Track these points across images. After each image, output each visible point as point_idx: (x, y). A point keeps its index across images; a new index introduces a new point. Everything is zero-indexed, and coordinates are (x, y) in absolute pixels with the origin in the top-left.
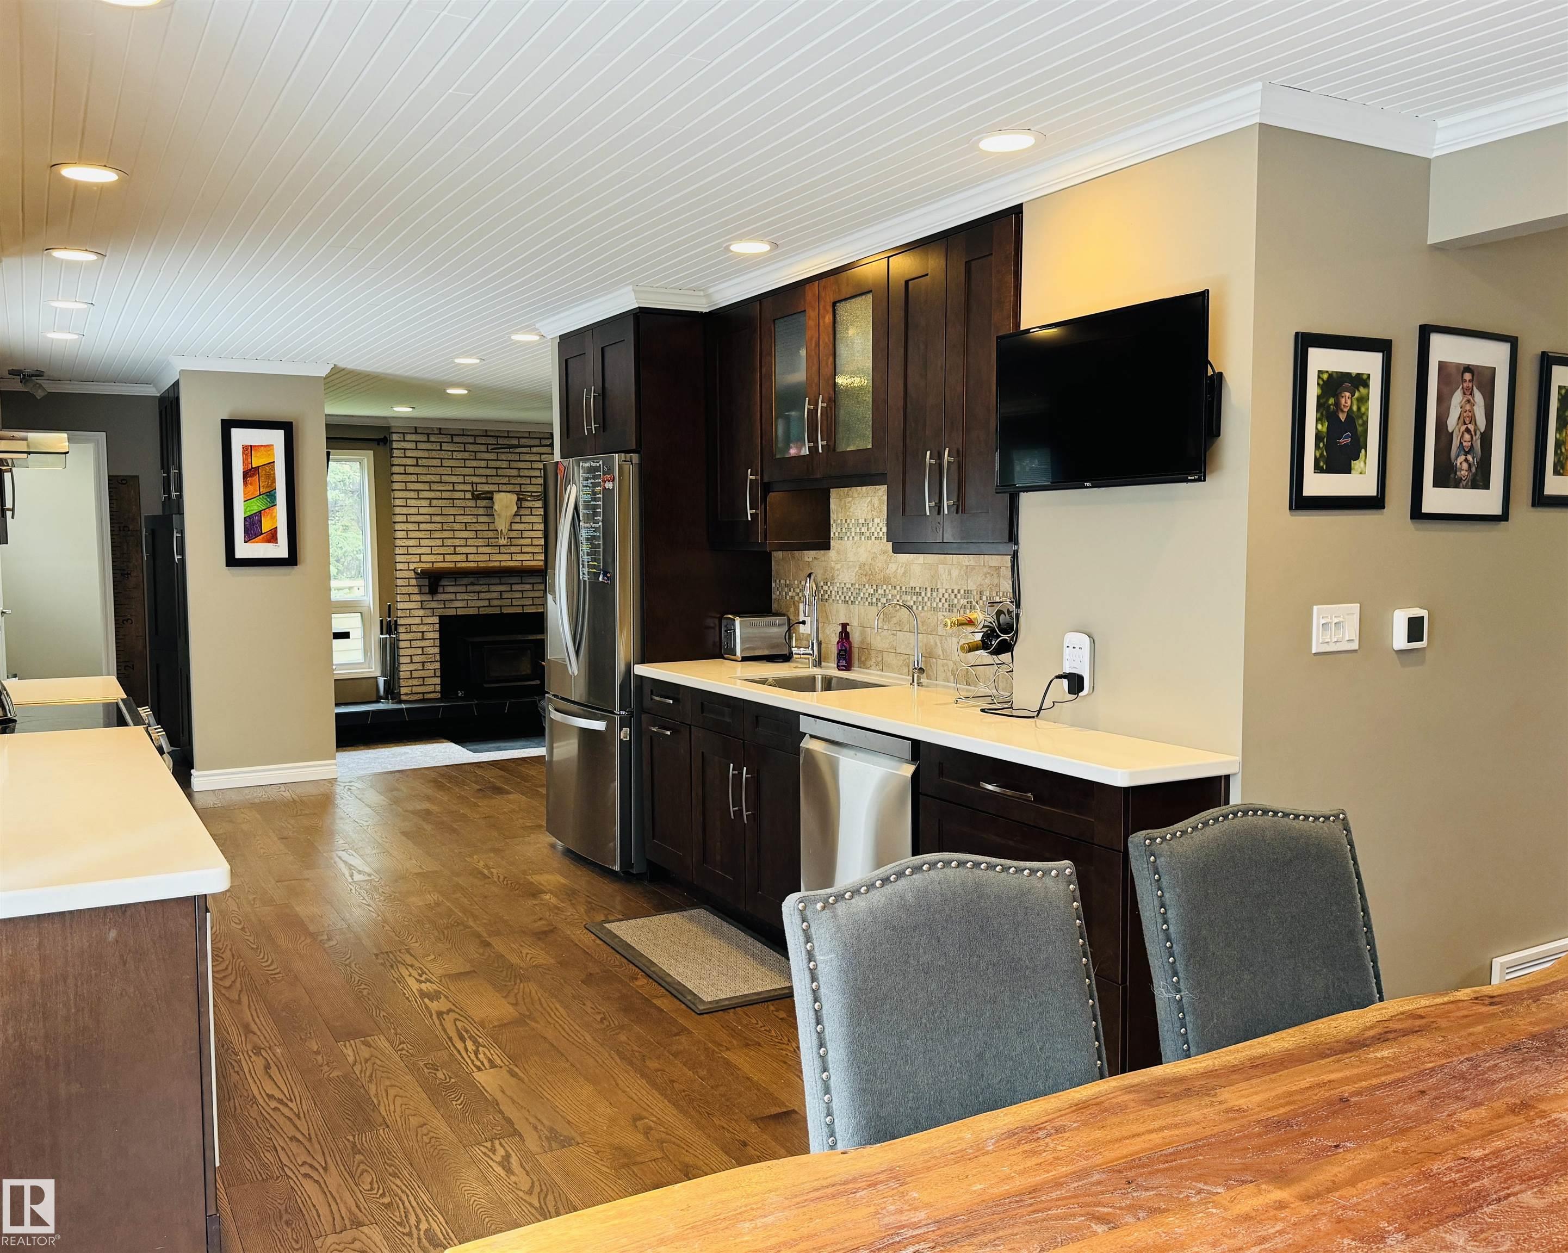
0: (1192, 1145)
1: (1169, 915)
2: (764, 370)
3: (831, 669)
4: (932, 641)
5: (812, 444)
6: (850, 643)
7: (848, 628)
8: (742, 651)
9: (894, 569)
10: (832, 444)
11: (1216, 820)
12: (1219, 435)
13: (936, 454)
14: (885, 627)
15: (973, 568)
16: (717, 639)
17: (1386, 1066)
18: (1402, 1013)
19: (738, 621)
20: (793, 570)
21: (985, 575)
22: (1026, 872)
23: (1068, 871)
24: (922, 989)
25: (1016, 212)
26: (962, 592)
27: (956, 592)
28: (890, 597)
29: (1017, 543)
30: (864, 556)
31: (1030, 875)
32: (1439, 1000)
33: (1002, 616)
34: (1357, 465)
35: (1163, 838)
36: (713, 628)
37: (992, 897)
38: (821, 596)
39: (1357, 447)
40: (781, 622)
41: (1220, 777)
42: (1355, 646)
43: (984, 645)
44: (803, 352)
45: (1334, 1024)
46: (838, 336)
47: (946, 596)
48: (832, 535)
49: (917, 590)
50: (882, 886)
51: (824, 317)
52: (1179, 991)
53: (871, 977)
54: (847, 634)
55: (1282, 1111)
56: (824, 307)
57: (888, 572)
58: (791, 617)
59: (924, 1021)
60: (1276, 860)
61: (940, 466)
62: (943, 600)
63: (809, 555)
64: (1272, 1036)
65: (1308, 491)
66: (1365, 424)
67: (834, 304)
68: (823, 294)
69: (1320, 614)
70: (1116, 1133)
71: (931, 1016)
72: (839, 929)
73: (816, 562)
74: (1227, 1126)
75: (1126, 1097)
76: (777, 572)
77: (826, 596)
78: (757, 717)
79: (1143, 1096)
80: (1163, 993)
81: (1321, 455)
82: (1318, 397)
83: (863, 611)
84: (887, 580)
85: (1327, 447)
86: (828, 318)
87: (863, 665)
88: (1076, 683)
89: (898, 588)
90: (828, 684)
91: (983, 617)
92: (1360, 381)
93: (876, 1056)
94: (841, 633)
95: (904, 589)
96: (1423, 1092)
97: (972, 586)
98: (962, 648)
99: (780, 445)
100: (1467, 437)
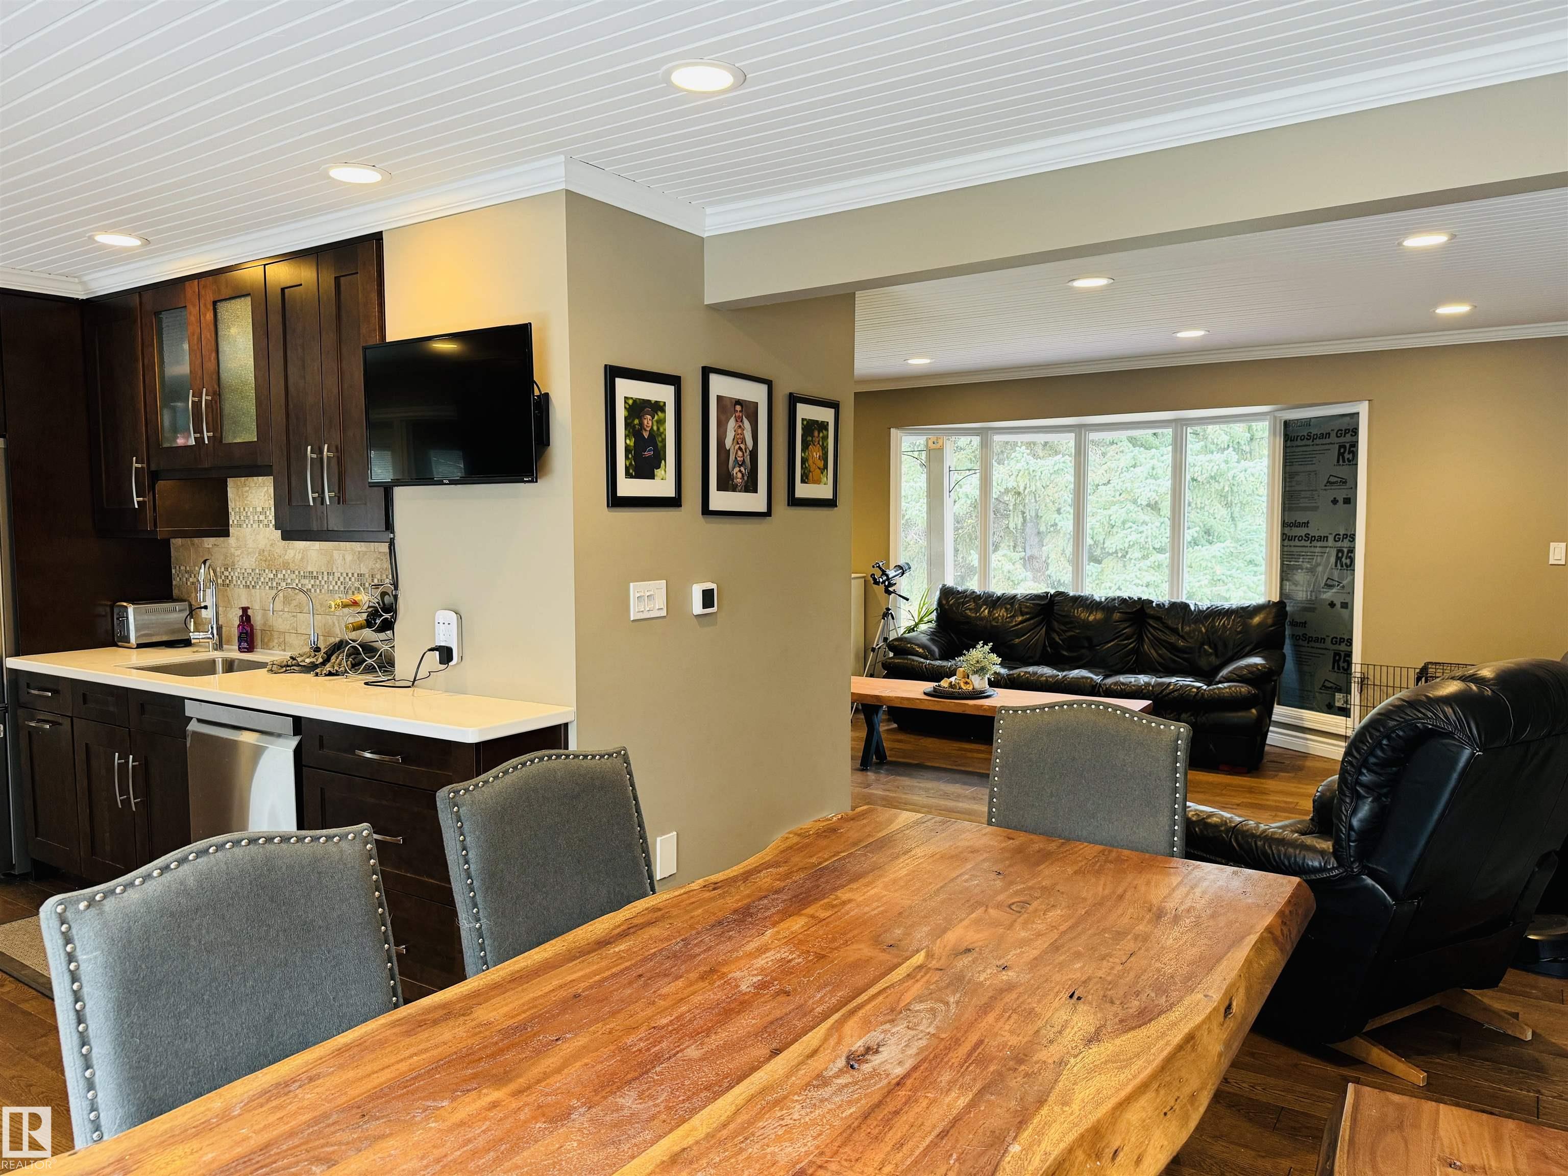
0: (434, 1066)
1: (470, 855)
2: (146, 361)
3: (233, 653)
4: (330, 621)
5: (198, 435)
6: (252, 627)
7: (250, 612)
8: (137, 638)
9: (292, 555)
10: (218, 435)
11: (515, 768)
12: (548, 444)
13: (316, 448)
14: (286, 610)
15: (365, 553)
16: (110, 627)
17: (620, 958)
18: (646, 909)
19: (131, 609)
20: (193, 556)
21: (376, 559)
22: (322, 840)
23: (365, 833)
24: (204, 967)
25: (377, 238)
26: (356, 575)
27: (350, 575)
28: (289, 581)
29: (393, 532)
30: (262, 543)
31: (327, 841)
32: (676, 893)
33: (386, 598)
34: (659, 472)
35: (467, 790)
36: (105, 616)
37: (284, 868)
38: (222, 584)
39: (658, 459)
40: (182, 608)
41: (560, 725)
42: (664, 613)
43: (369, 624)
44: (186, 346)
45: (590, 928)
46: (219, 333)
47: (342, 579)
48: (231, 522)
49: (315, 574)
50: (161, 874)
51: (205, 315)
52: (478, 920)
53: (143, 966)
54: (248, 618)
55: (524, 1016)
56: (205, 305)
57: (286, 557)
58: (193, 603)
59: (206, 997)
60: (565, 796)
61: (322, 459)
62: (334, 583)
63: (209, 542)
64: (537, 949)
65: (620, 493)
66: (664, 440)
67: (215, 303)
68: (203, 292)
69: (636, 589)
70: (369, 1068)
71: (214, 991)
72: (105, 925)
73: (216, 549)
74: (470, 1042)
75: (388, 1032)
76: (177, 559)
77: (227, 582)
78: (142, 705)
79: (404, 1028)
80: (465, 924)
81: (631, 464)
82: (626, 418)
83: (264, 594)
84: (286, 565)
85: (635, 458)
86: (210, 316)
87: (266, 646)
88: (446, 655)
89: (297, 573)
90: (230, 666)
91: (367, 599)
92: (659, 407)
93: (149, 1042)
94: (242, 616)
95: (302, 573)
96: (640, 976)
97: (364, 570)
98: (347, 627)
99: (167, 434)
100: (740, 453)
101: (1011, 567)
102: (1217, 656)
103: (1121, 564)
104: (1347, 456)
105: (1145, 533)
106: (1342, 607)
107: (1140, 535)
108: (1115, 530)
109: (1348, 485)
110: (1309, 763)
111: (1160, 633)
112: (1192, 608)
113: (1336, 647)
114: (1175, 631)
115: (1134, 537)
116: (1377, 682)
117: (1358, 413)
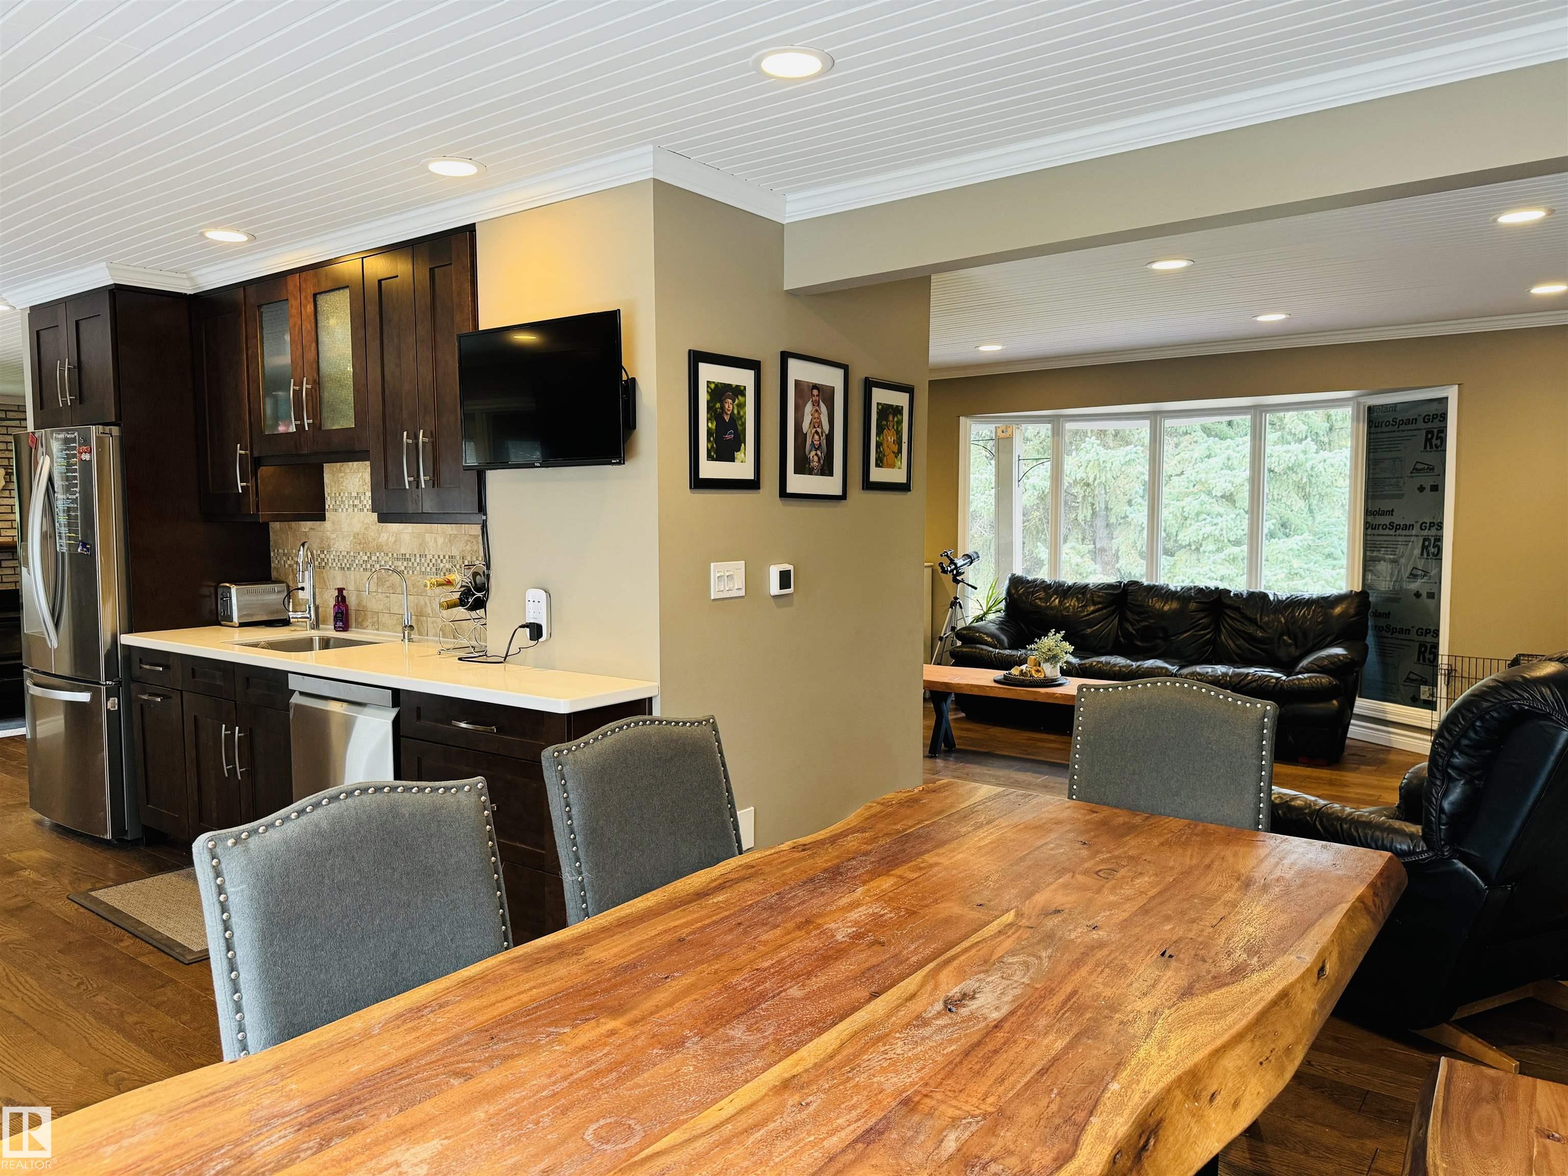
0: (553, 998)
1: (574, 812)
2: (250, 352)
3: (329, 631)
4: (422, 603)
5: (299, 422)
6: (347, 607)
7: (345, 593)
8: (239, 618)
9: (386, 538)
10: (317, 422)
11: (613, 731)
12: (634, 427)
13: (412, 435)
14: (380, 590)
15: (456, 536)
16: (214, 607)
17: (718, 907)
18: (740, 866)
19: (234, 589)
20: (291, 539)
21: (467, 542)
22: (441, 791)
23: (480, 786)
24: (337, 904)
25: (470, 229)
26: (447, 557)
27: (442, 557)
28: (383, 563)
29: (485, 514)
30: (357, 527)
31: (445, 792)
32: (768, 853)
33: (478, 578)
34: (739, 455)
35: (569, 750)
36: (210, 596)
37: (407, 815)
38: (319, 566)
39: (738, 442)
40: (280, 589)
41: (645, 699)
42: (742, 593)
43: (462, 602)
44: (287, 338)
45: (689, 881)
46: (319, 325)
47: (434, 561)
48: (327, 507)
49: (408, 556)
50: (298, 817)
51: (306, 307)
52: (580, 873)
53: (284, 901)
54: (344, 598)
55: (633, 956)
56: (306, 298)
57: (380, 540)
58: (291, 584)
59: (339, 932)
60: (659, 759)
61: (417, 445)
62: (426, 565)
63: (306, 526)
64: (640, 898)
65: (703, 475)
66: (744, 424)
67: (315, 295)
68: (304, 285)
69: (717, 569)
70: (493, 998)
71: (346, 927)
72: (250, 861)
73: (312, 532)
74: (585, 978)
75: (508, 968)
76: (275, 542)
77: (323, 564)
78: (248, 679)
79: (522, 965)
80: (568, 877)
81: (712, 447)
82: (708, 402)
83: (358, 576)
84: (379, 548)
85: (716, 441)
86: (310, 308)
87: (360, 625)
88: (536, 631)
89: (390, 555)
90: (326, 644)
91: (460, 578)
92: (739, 391)
93: (289, 971)
94: (337, 597)
95: (395, 555)
96: (740, 924)
97: (455, 552)
98: (441, 605)
99: (269, 422)
100: (816, 437)
101: (1080, 560)
102: (1297, 647)
103: (1194, 557)
104: (1434, 442)
105: (1220, 525)
106: (1428, 597)
107: (1214, 527)
108: (1188, 522)
109: (1436, 472)
110: (1392, 757)
111: (1238, 624)
112: (1271, 598)
113: (1422, 638)
114: (1253, 621)
115: (1208, 529)
116: (1466, 675)
117: (1447, 398)
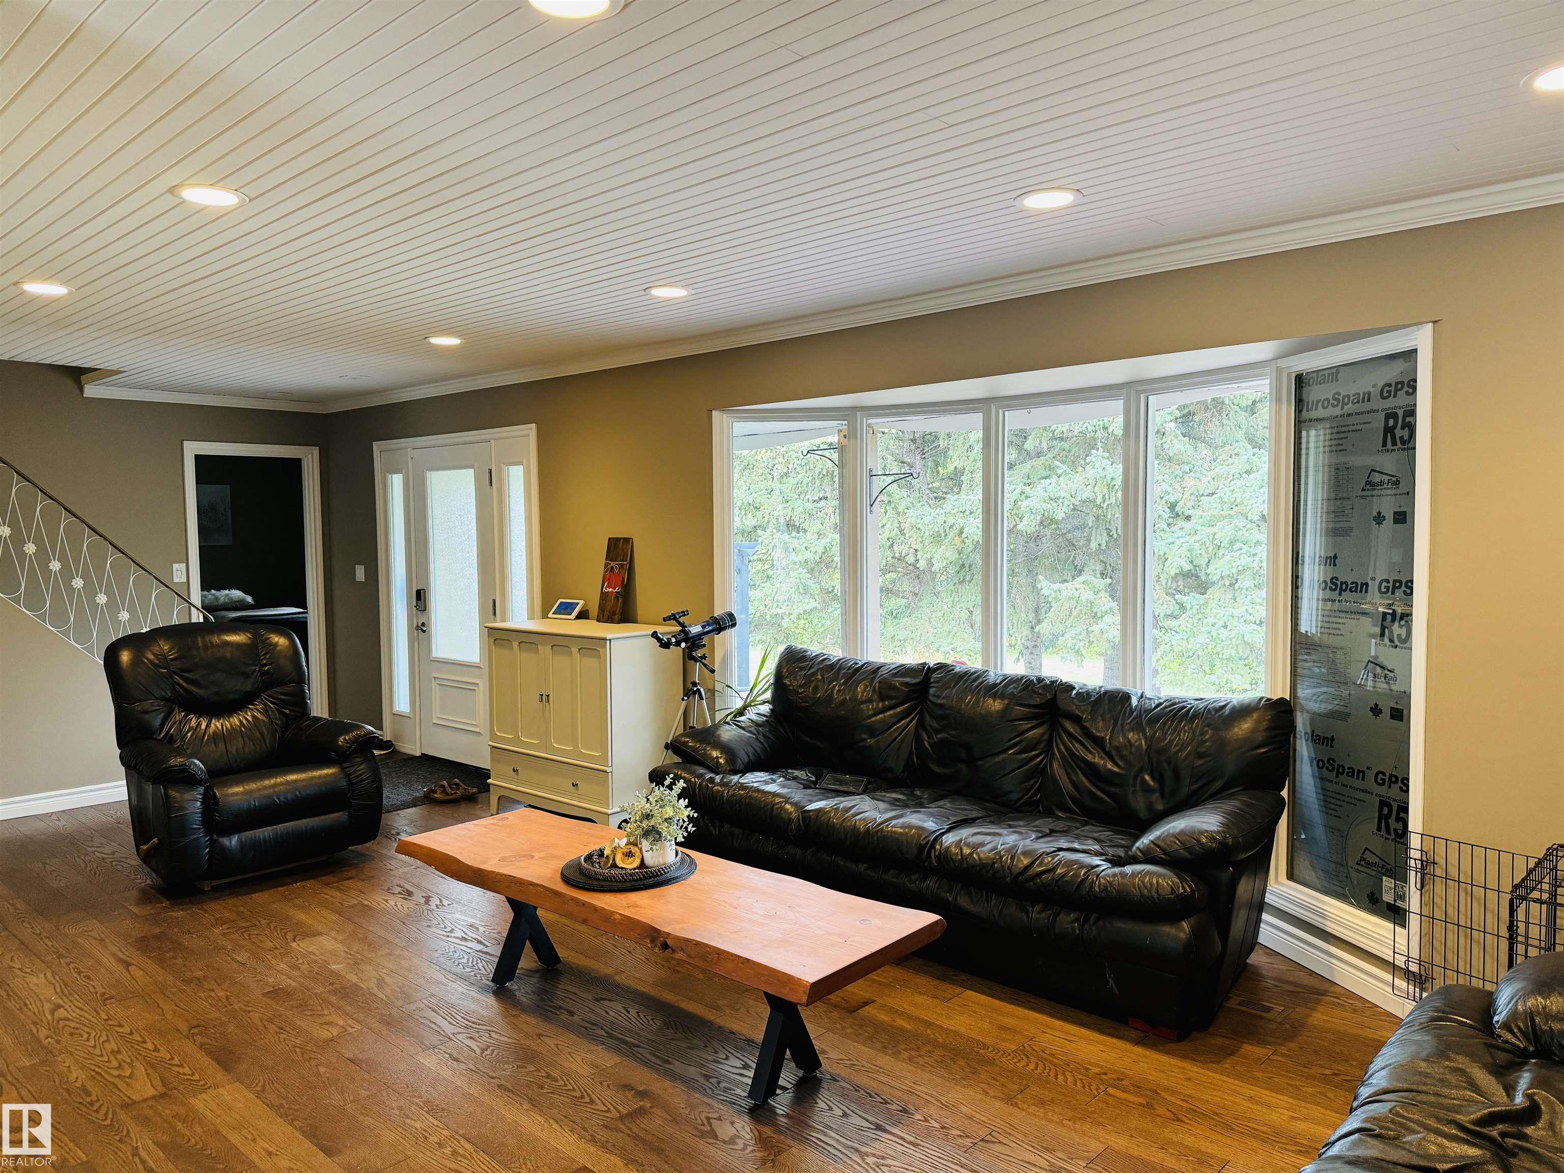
101: (1091, 596)
102: (1163, 796)
103: (1229, 595)
104: (1399, 432)
105: (1259, 556)
106: (1392, 717)
107: (1251, 559)
108: (1221, 552)
109: (1403, 488)
113: (1383, 791)
115: (1244, 561)
116: (1453, 872)
117: (1415, 351)
